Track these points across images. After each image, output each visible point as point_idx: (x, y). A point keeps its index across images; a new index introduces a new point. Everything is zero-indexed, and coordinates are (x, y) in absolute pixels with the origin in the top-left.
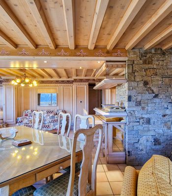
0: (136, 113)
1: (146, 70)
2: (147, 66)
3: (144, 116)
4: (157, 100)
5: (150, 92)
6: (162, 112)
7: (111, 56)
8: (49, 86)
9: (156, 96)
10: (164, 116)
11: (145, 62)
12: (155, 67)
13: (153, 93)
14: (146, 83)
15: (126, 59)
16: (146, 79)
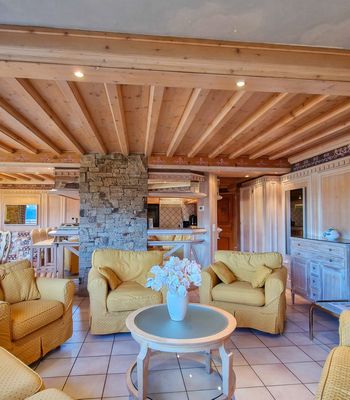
0: (90, 231)
1: (103, 179)
2: (104, 175)
3: (100, 235)
4: (116, 216)
5: (108, 205)
6: (122, 230)
7: (60, 162)
8: (21, 193)
9: (116, 210)
10: (126, 234)
11: (102, 170)
12: (115, 175)
13: (112, 206)
14: (102, 195)
15: (78, 165)
16: (102, 189)
